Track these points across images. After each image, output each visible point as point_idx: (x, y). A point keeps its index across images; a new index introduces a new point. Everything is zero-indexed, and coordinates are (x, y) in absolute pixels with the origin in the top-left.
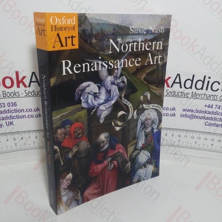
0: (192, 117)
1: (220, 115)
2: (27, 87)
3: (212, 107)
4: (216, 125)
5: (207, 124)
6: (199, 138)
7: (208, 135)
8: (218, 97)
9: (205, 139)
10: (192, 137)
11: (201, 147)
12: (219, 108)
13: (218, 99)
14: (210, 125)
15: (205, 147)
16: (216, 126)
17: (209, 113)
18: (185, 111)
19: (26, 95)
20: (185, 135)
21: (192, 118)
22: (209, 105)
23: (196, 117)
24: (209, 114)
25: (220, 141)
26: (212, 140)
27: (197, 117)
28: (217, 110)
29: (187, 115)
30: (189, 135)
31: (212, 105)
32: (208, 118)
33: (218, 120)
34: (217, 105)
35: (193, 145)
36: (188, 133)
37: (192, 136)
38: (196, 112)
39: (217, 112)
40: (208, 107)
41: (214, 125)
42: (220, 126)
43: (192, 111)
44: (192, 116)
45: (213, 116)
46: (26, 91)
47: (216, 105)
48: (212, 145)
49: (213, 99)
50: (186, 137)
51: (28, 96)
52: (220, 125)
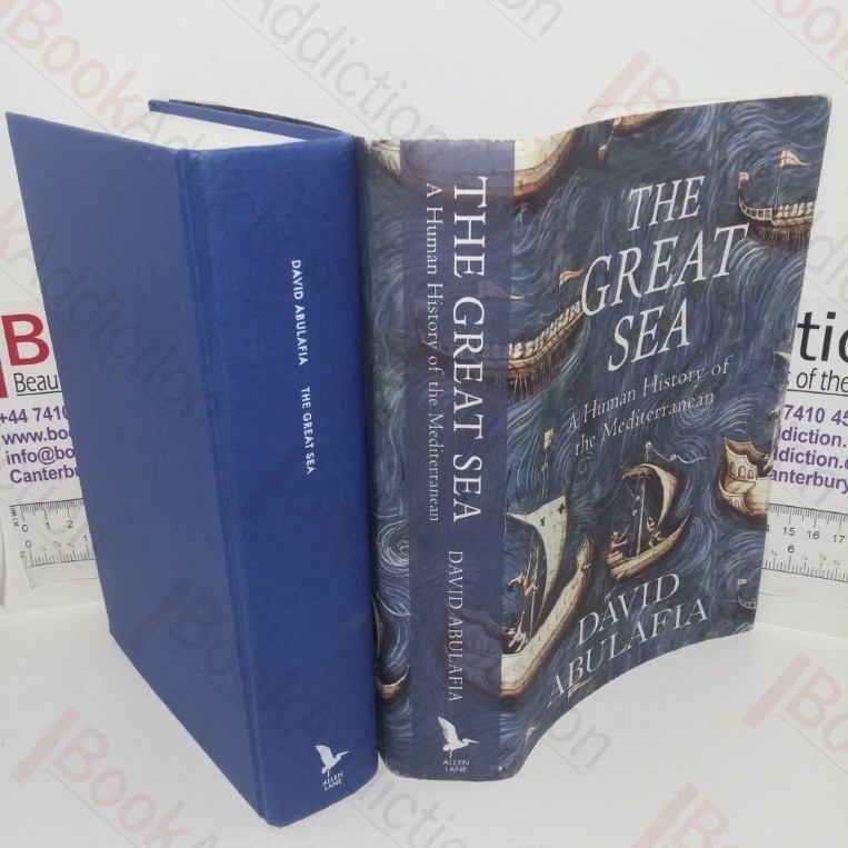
16: (794, 480)
33: (800, 459)
52: (809, 477)
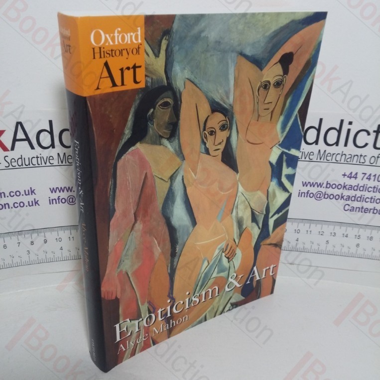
0: (318, 197)
1: (371, 191)
2: (8, 151)
3: (356, 178)
4: (365, 210)
5: (347, 207)
6: (333, 234)
7: (349, 229)
8: (367, 159)
9: (345, 235)
10: (321, 233)
11: (338, 249)
12: (369, 179)
13: (367, 163)
14: (353, 209)
15: (345, 250)
17: (351, 188)
18: (307, 186)
19: (7, 165)
20: (308, 229)
21: (320, 198)
22: (351, 173)
23: (326, 196)
24: (351, 190)
25: (371, 239)
26: (357, 237)
27: (329, 197)
28: (366, 181)
29: (310, 192)
30: (315, 228)
31: (356, 174)
32: (349, 198)
34: (365, 174)
35: (323, 247)
36: (313, 226)
37: (321, 231)
38: (326, 187)
39: (366, 186)
40: (348, 177)
41: (361, 209)
42: (372, 211)
43: (320, 185)
44: (320, 194)
45: (359, 193)
46: (6, 158)
47: (363, 173)
48: (358, 245)
49: (358, 163)
50: (309, 232)
51: (11, 167)
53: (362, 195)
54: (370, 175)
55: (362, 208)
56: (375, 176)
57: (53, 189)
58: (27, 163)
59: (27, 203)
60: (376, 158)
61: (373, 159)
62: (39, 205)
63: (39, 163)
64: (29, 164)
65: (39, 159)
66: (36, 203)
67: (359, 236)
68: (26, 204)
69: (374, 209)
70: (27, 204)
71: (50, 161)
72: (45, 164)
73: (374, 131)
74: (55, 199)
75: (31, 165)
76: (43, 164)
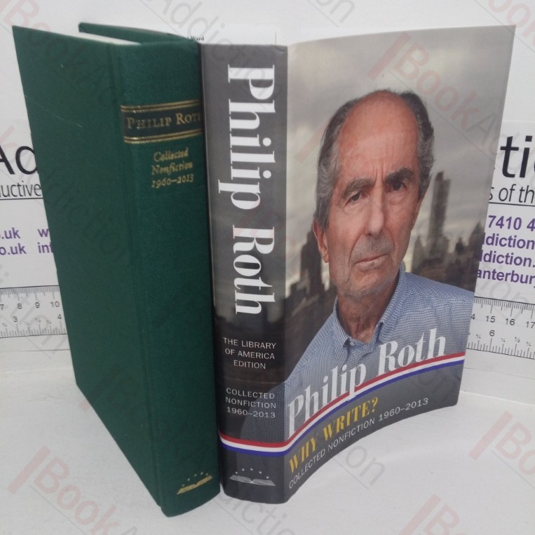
1: (505, 244)
4: (498, 276)
8: (495, 193)
12: (501, 225)
13: (496, 199)
25: (512, 322)
26: (490, 319)
28: (495, 229)
34: (494, 217)
39: (496, 236)
42: (509, 277)
47: (491, 216)
53: (491, 252)
54: (502, 219)
55: (494, 272)
56: (510, 219)
57: (43, 231)
58: (6, 194)
59: (10, 249)
60: (509, 191)
61: (504, 193)
62: (25, 253)
63: (22, 194)
64: (9, 195)
65: (21, 188)
66: (22, 250)
67: (493, 317)
68: (8, 250)
69: (513, 275)
70: (10, 251)
71: (37, 191)
72: (30, 195)
73: (502, 148)
74: (46, 246)
75: (12, 197)
76: (28, 196)
